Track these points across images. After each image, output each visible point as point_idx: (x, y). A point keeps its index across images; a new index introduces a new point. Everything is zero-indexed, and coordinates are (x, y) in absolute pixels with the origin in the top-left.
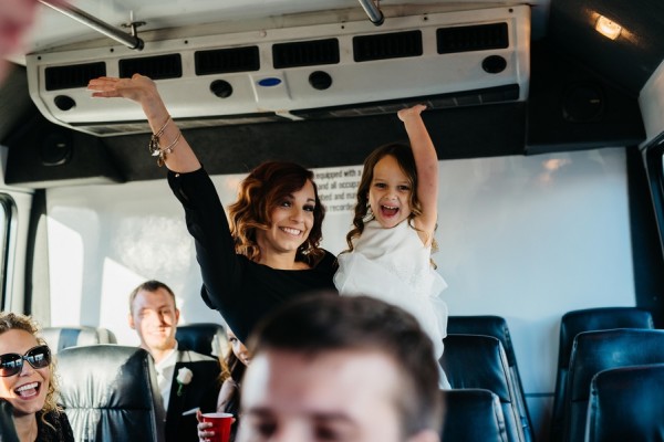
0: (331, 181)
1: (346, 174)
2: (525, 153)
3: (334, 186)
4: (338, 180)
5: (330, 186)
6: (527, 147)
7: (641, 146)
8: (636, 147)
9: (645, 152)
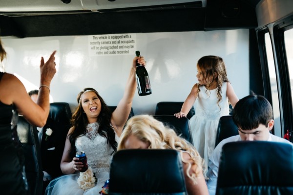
0: (118, 40)
1: (124, 37)
2: (205, 30)
3: (119, 42)
4: (121, 40)
5: (117, 42)
6: (205, 28)
7: (256, 29)
8: (254, 29)
9: (257, 31)
